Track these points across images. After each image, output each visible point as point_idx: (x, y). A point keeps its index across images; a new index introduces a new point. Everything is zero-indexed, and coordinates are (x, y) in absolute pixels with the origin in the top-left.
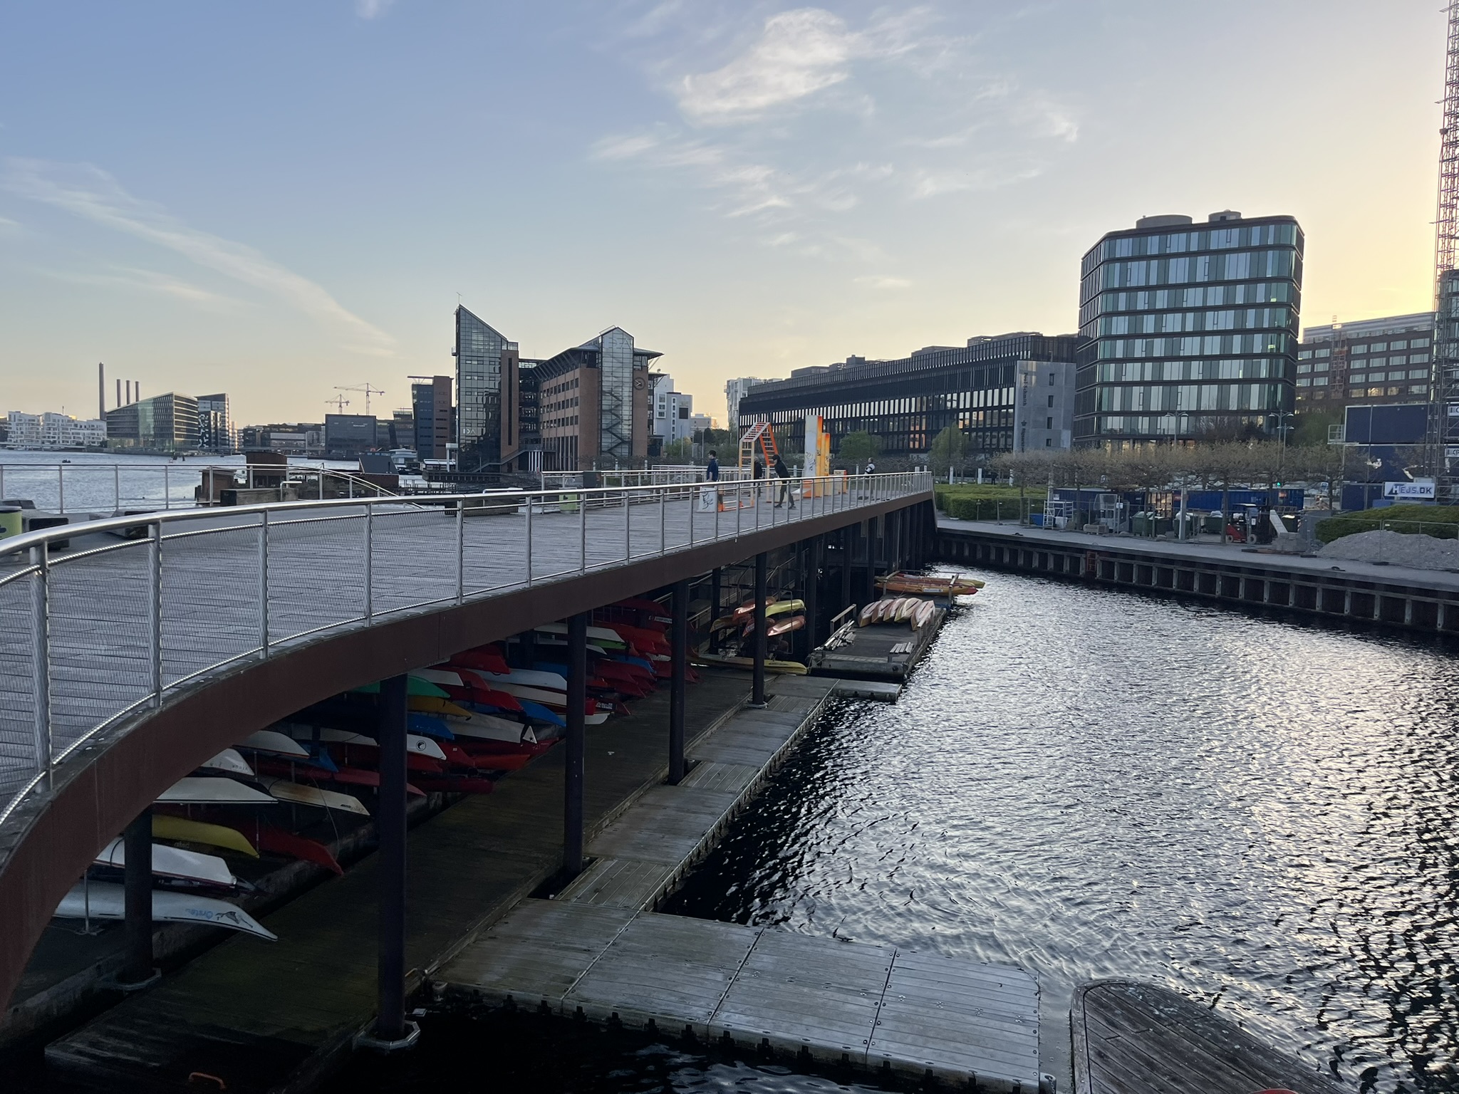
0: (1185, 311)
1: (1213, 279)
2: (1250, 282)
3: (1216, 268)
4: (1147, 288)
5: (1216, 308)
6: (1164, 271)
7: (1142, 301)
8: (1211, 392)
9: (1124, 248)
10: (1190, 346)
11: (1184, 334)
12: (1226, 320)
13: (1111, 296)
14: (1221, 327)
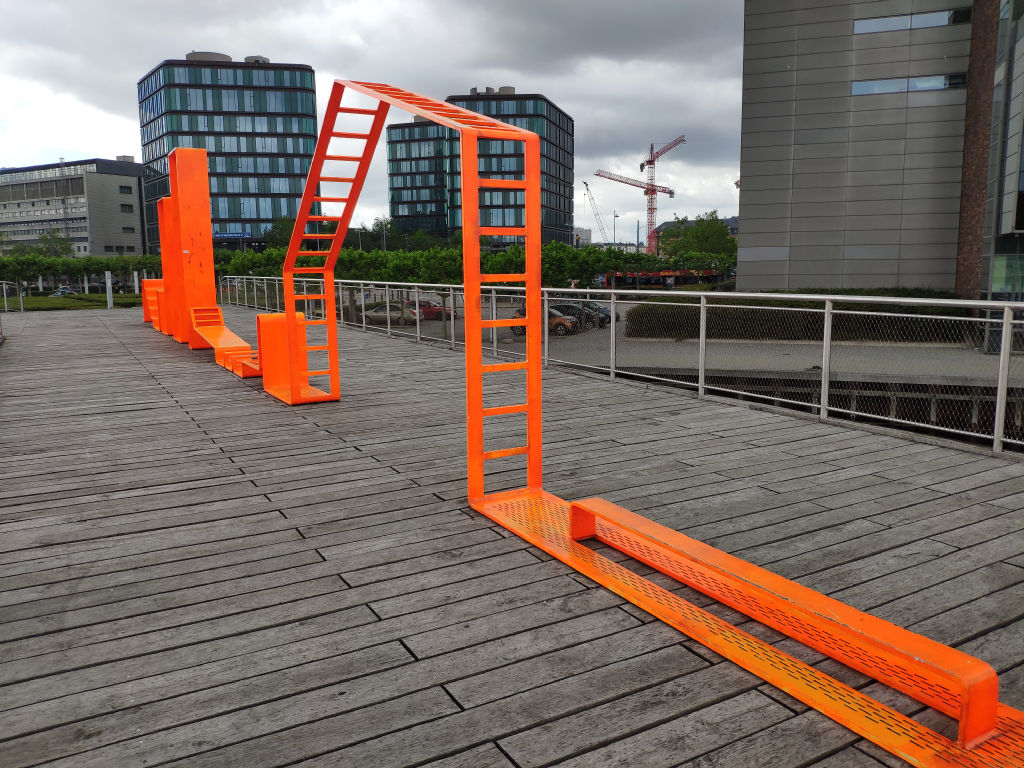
0: (239, 135)
1: (258, 110)
2: (285, 115)
3: (260, 100)
4: (205, 113)
5: (262, 135)
6: (218, 99)
7: (202, 124)
8: (266, 205)
9: (181, 76)
10: (246, 164)
11: (239, 154)
12: (271, 145)
13: (174, 117)
14: (268, 151)
